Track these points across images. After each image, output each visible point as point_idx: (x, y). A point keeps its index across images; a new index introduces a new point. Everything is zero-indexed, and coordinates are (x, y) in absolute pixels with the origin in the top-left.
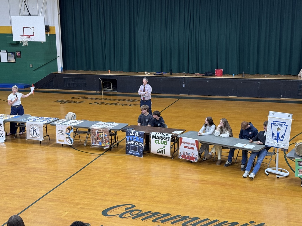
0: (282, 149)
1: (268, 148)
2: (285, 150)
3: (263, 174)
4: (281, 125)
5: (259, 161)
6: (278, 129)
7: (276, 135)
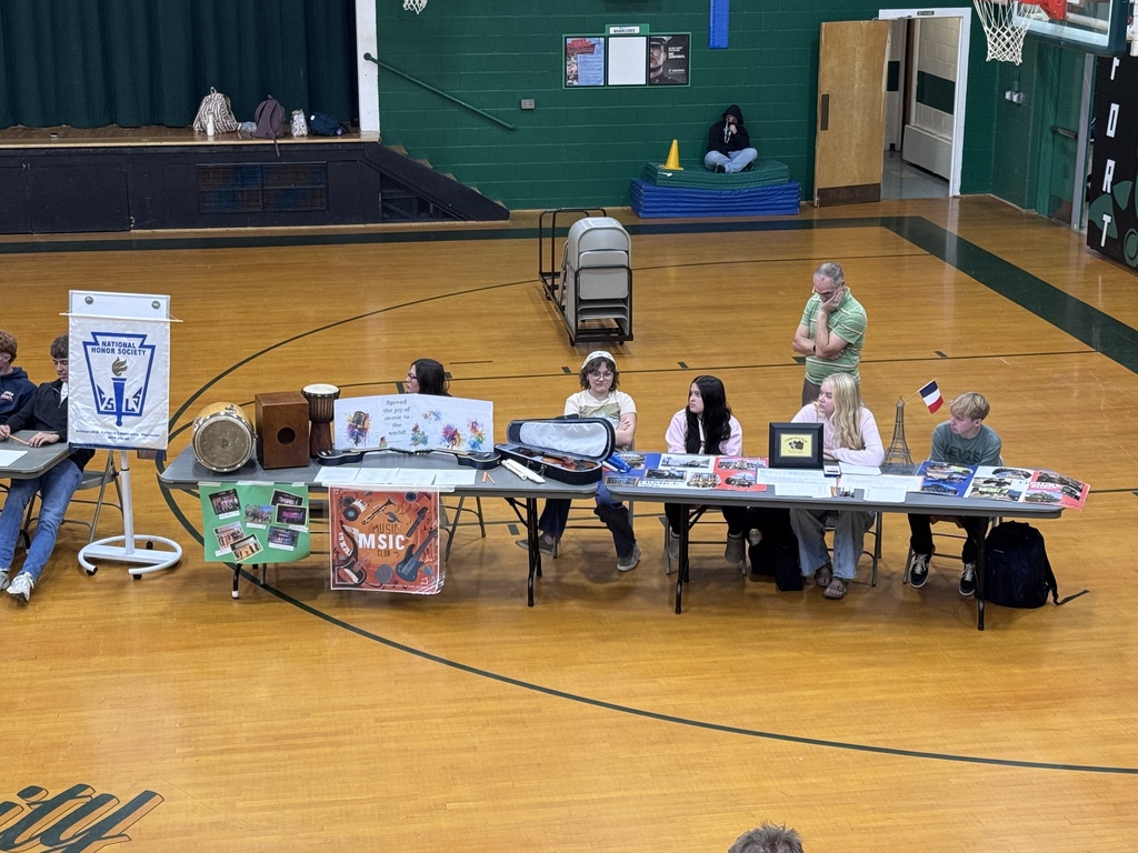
0: (143, 453)
3: (70, 574)
4: (126, 349)
5: (50, 517)
6: (118, 367)
7: (109, 393)
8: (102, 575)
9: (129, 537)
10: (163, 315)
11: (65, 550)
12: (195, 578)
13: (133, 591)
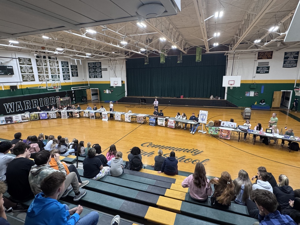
0: (204, 124)
1: (199, 123)
2: (205, 124)
3: (197, 133)
4: (204, 115)
5: (196, 128)
6: (203, 117)
7: (202, 119)
8: (200, 133)
9: (202, 130)
10: (207, 113)
11: (197, 131)
12: (207, 135)
13: (202, 135)
